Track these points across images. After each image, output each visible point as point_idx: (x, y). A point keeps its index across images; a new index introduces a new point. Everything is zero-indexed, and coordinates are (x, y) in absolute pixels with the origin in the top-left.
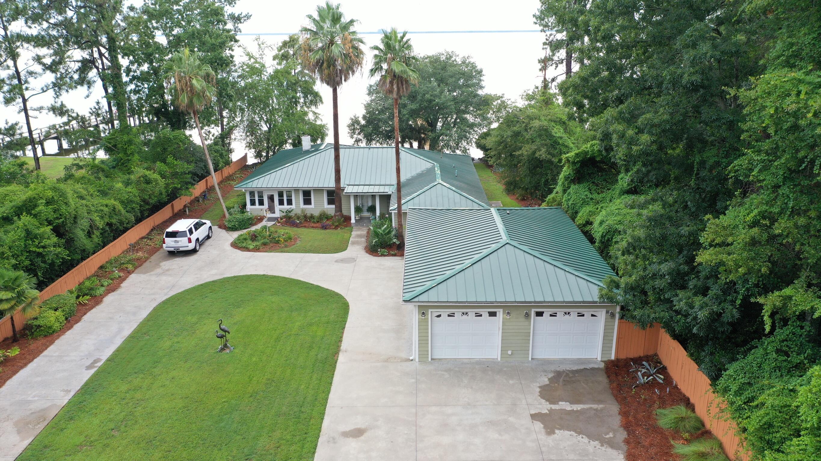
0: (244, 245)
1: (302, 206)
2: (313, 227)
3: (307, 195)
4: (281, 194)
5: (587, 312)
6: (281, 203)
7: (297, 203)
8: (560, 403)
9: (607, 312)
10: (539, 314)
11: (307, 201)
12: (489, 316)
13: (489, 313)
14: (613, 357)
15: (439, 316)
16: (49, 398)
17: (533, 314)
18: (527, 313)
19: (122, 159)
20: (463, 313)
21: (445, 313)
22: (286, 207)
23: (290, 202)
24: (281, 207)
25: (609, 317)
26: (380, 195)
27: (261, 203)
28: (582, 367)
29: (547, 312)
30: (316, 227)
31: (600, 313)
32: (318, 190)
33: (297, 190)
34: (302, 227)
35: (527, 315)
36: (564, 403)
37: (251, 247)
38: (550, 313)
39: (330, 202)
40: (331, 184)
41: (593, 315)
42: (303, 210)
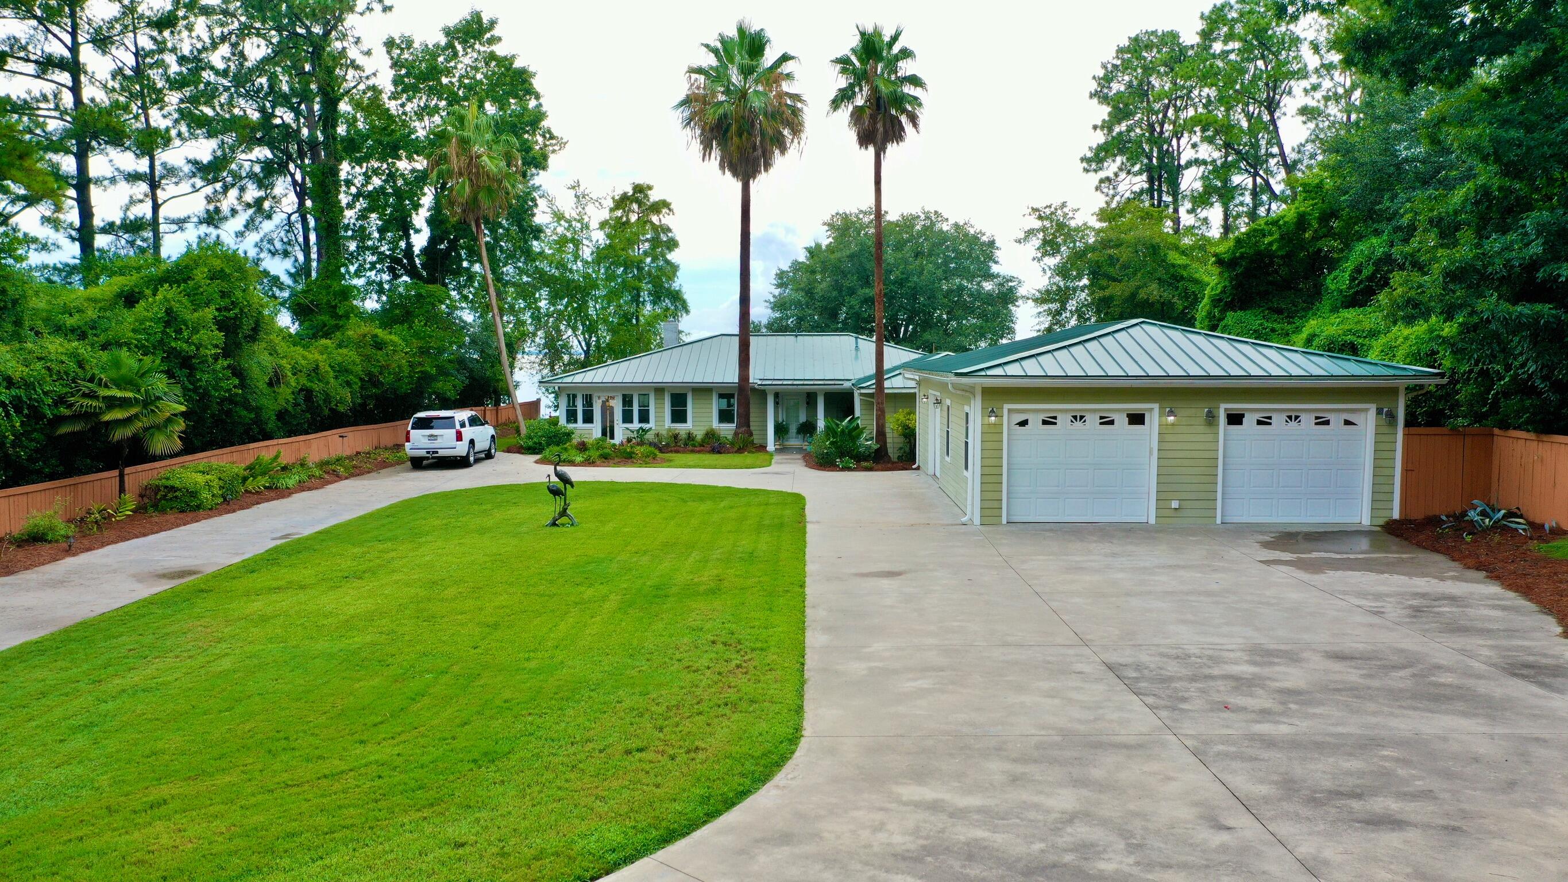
1: (667, 423)
2: (692, 451)
3: (679, 400)
4: (627, 401)
5: (1334, 415)
6: (627, 418)
7: (660, 419)
9: (1379, 411)
10: (1236, 418)
11: (679, 416)
12: (1130, 423)
13: (1129, 415)
14: (1396, 515)
15: (1024, 423)
17: (1222, 419)
18: (1210, 412)
19: (325, 325)
20: (1075, 417)
21: (1035, 415)
22: (636, 425)
23: (644, 418)
24: (628, 425)
25: (1383, 422)
26: (826, 392)
27: (588, 418)
28: (1335, 530)
29: (1251, 414)
30: (699, 451)
31: (1363, 415)
32: (703, 391)
33: (659, 390)
35: (1211, 418)
38: (1258, 416)
39: (725, 416)
40: (731, 376)
41: (1347, 423)
42: (669, 432)
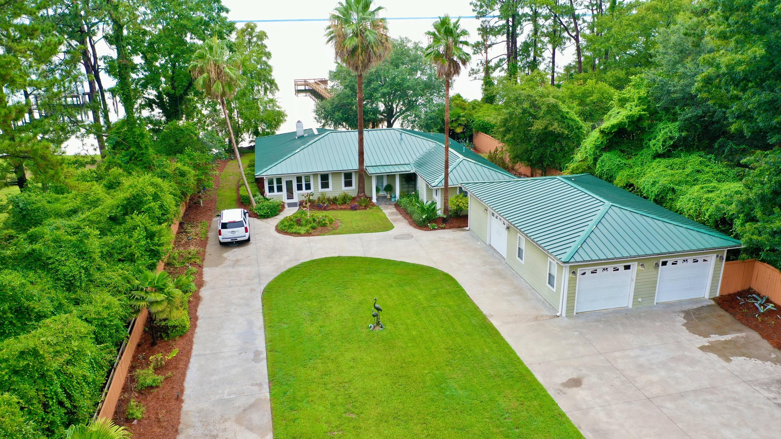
0: (294, 230)
1: (320, 190)
2: (341, 209)
3: (325, 178)
4: (299, 179)
5: (700, 258)
6: (300, 188)
7: (316, 187)
8: (712, 336)
9: (717, 256)
10: (664, 263)
11: (325, 185)
12: (625, 269)
13: (625, 266)
14: (718, 294)
15: (584, 274)
16: (246, 394)
17: (660, 264)
18: (656, 264)
20: (604, 269)
21: (588, 270)
22: (304, 191)
23: (308, 187)
24: (300, 192)
25: (718, 260)
26: (400, 175)
27: (280, 189)
28: (699, 305)
29: (670, 261)
30: (345, 209)
31: (710, 257)
32: (336, 174)
33: (315, 175)
34: (330, 209)
35: (656, 266)
36: (713, 335)
37: (303, 232)
38: (672, 262)
39: (346, 184)
40: (352, 167)
41: (705, 260)
42: (322, 194)
